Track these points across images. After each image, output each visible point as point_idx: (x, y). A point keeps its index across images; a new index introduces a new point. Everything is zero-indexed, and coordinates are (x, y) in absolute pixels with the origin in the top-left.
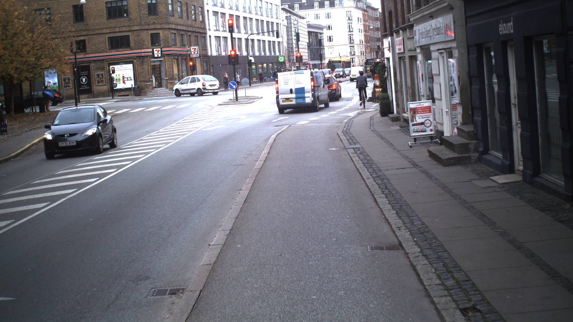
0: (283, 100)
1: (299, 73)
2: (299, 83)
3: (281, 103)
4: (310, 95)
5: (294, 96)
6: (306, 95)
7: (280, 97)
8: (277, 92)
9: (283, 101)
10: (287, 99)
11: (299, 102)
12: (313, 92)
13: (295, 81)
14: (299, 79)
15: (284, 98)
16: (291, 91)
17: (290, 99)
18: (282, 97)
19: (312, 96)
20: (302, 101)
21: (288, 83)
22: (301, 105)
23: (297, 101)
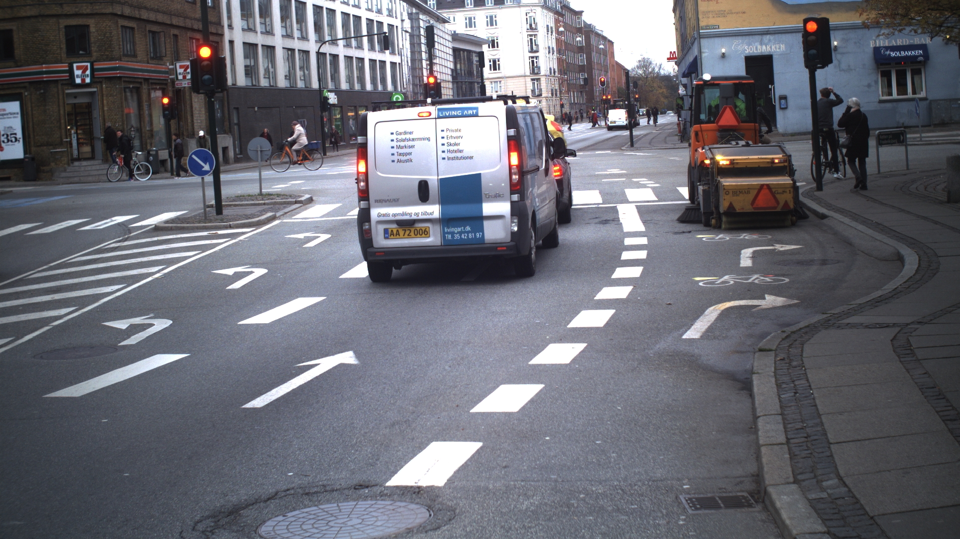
0: (386, 231)
1: (459, 113)
2: (459, 155)
3: (380, 241)
4: (503, 208)
5: (434, 210)
6: (488, 208)
7: (375, 213)
8: (364, 195)
9: (387, 234)
10: (407, 225)
11: (457, 237)
12: (515, 197)
13: (441, 148)
14: (457, 141)
15: (391, 218)
16: (423, 192)
17: (419, 225)
18: (384, 215)
19: (514, 212)
20: (468, 232)
21: (408, 157)
22: (466, 250)
23: (448, 233)
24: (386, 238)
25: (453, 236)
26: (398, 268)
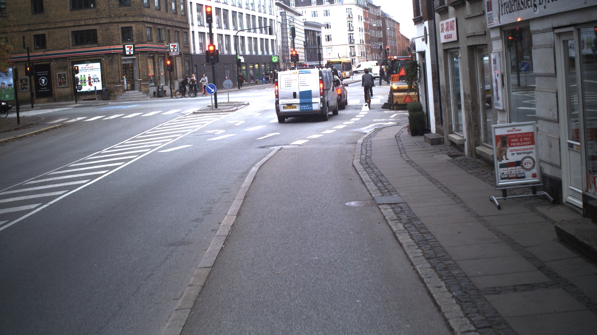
0: (284, 107)
1: (305, 72)
2: (305, 85)
3: (282, 110)
4: (318, 100)
5: (297, 101)
6: (314, 100)
7: (281, 102)
8: (277, 96)
9: (284, 108)
10: (290, 105)
11: (304, 108)
12: (322, 97)
13: (300, 83)
14: (304, 80)
15: (285, 103)
16: (295, 95)
17: (293, 105)
18: (283, 102)
19: (321, 101)
20: (308, 107)
21: (290, 85)
22: (307, 112)
23: (302, 107)
26: (287, 118)
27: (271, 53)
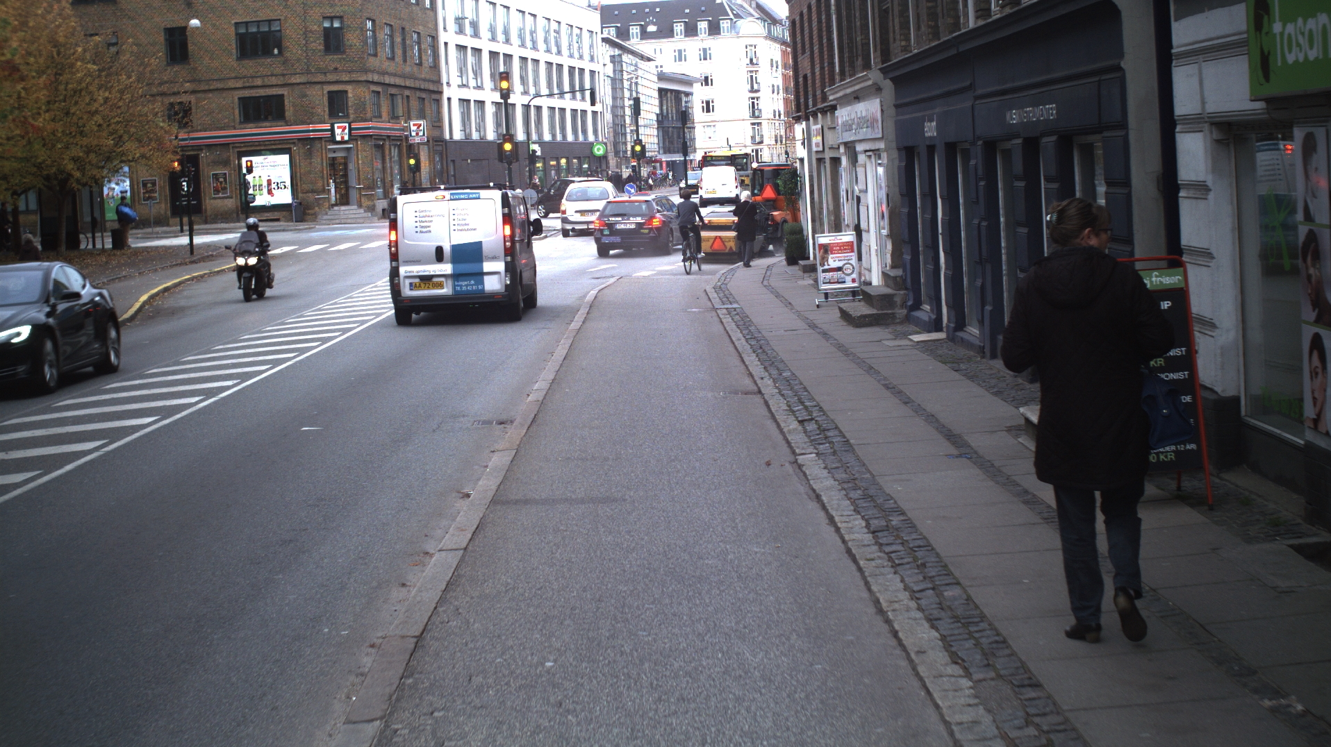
0: (411, 284)
1: (466, 196)
2: (466, 227)
3: (407, 292)
4: (500, 266)
5: (447, 268)
6: (488, 266)
7: (403, 270)
8: (394, 257)
9: (412, 287)
10: (426, 280)
11: (464, 288)
12: (509, 259)
13: (452, 223)
14: (464, 217)
15: (415, 274)
16: (439, 255)
17: (435, 280)
18: (410, 272)
19: (507, 270)
20: (472, 285)
21: (428, 229)
22: (471, 298)
23: (458, 286)
24: (411, 289)
25: (461, 288)
26: (417, 313)
27: (591, 138)
